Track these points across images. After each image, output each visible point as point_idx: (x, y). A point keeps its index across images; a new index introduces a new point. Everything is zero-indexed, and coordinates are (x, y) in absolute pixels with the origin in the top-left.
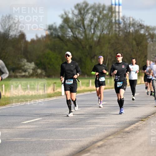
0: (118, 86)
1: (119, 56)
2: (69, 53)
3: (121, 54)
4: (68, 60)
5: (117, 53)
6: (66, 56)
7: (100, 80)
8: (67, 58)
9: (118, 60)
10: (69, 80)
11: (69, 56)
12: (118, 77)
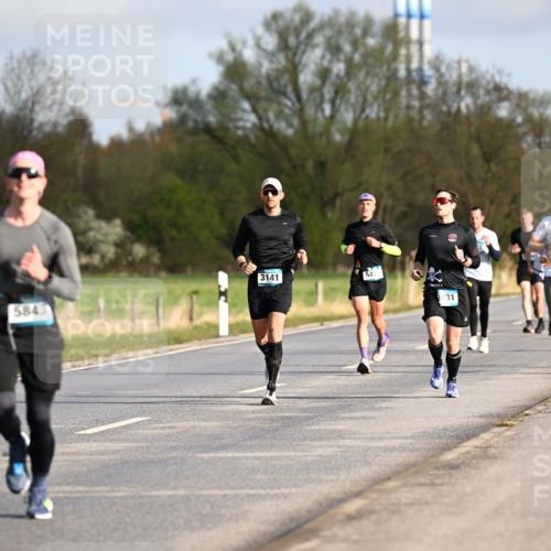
1: (442, 201)
2: (275, 182)
3: (453, 195)
5: (439, 191)
6: (266, 193)
8: (268, 200)
9: (441, 213)
10: (270, 272)
11: (275, 192)
12: (436, 271)
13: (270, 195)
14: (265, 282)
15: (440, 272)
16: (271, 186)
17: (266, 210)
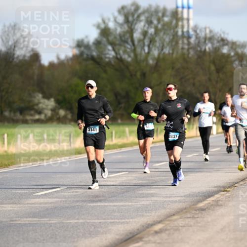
0: (170, 139)
1: (170, 89)
2: (92, 82)
3: (175, 86)
4: (91, 94)
5: (168, 85)
6: (88, 88)
7: (146, 128)
8: (89, 91)
9: (170, 95)
10: (92, 127)
11: (92, 87)
12: (171, 122)
13: (90, 88)
14: (90, 132)
15: (172, 123)
16: (89, 84)
17: (89, 97)
